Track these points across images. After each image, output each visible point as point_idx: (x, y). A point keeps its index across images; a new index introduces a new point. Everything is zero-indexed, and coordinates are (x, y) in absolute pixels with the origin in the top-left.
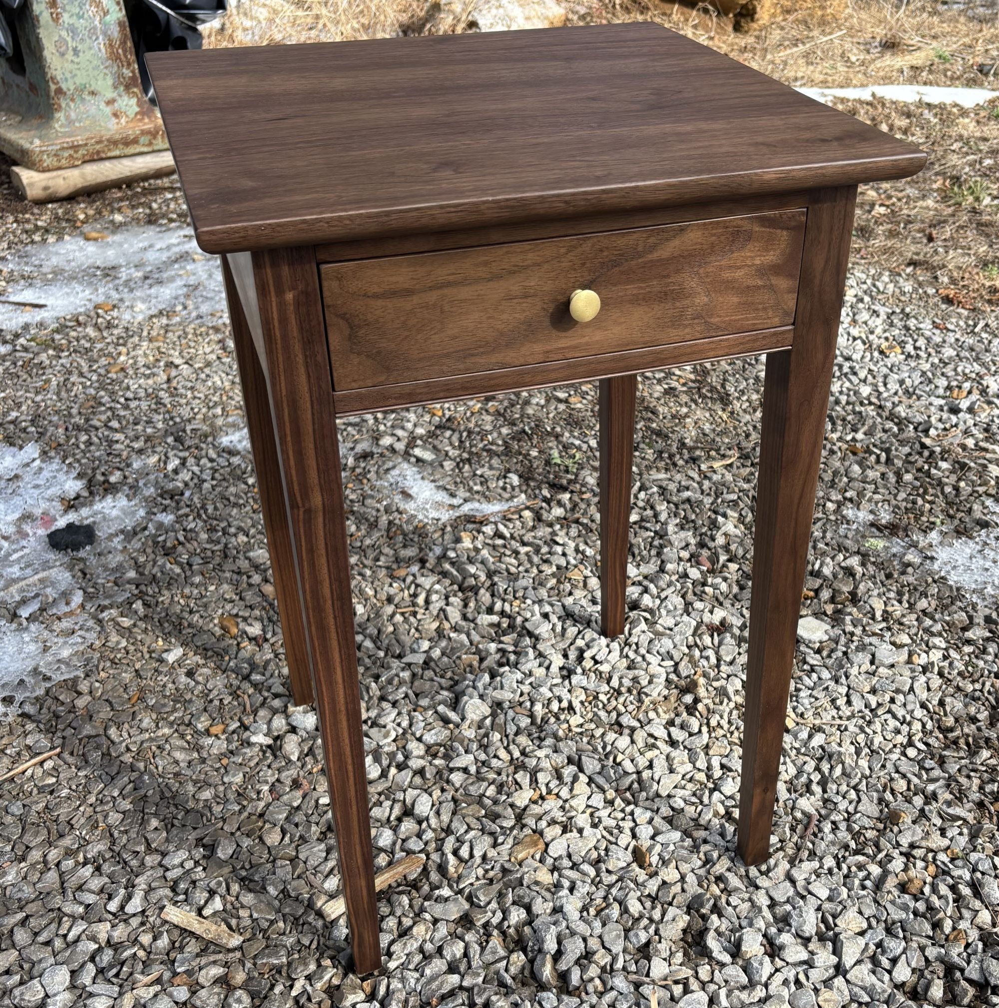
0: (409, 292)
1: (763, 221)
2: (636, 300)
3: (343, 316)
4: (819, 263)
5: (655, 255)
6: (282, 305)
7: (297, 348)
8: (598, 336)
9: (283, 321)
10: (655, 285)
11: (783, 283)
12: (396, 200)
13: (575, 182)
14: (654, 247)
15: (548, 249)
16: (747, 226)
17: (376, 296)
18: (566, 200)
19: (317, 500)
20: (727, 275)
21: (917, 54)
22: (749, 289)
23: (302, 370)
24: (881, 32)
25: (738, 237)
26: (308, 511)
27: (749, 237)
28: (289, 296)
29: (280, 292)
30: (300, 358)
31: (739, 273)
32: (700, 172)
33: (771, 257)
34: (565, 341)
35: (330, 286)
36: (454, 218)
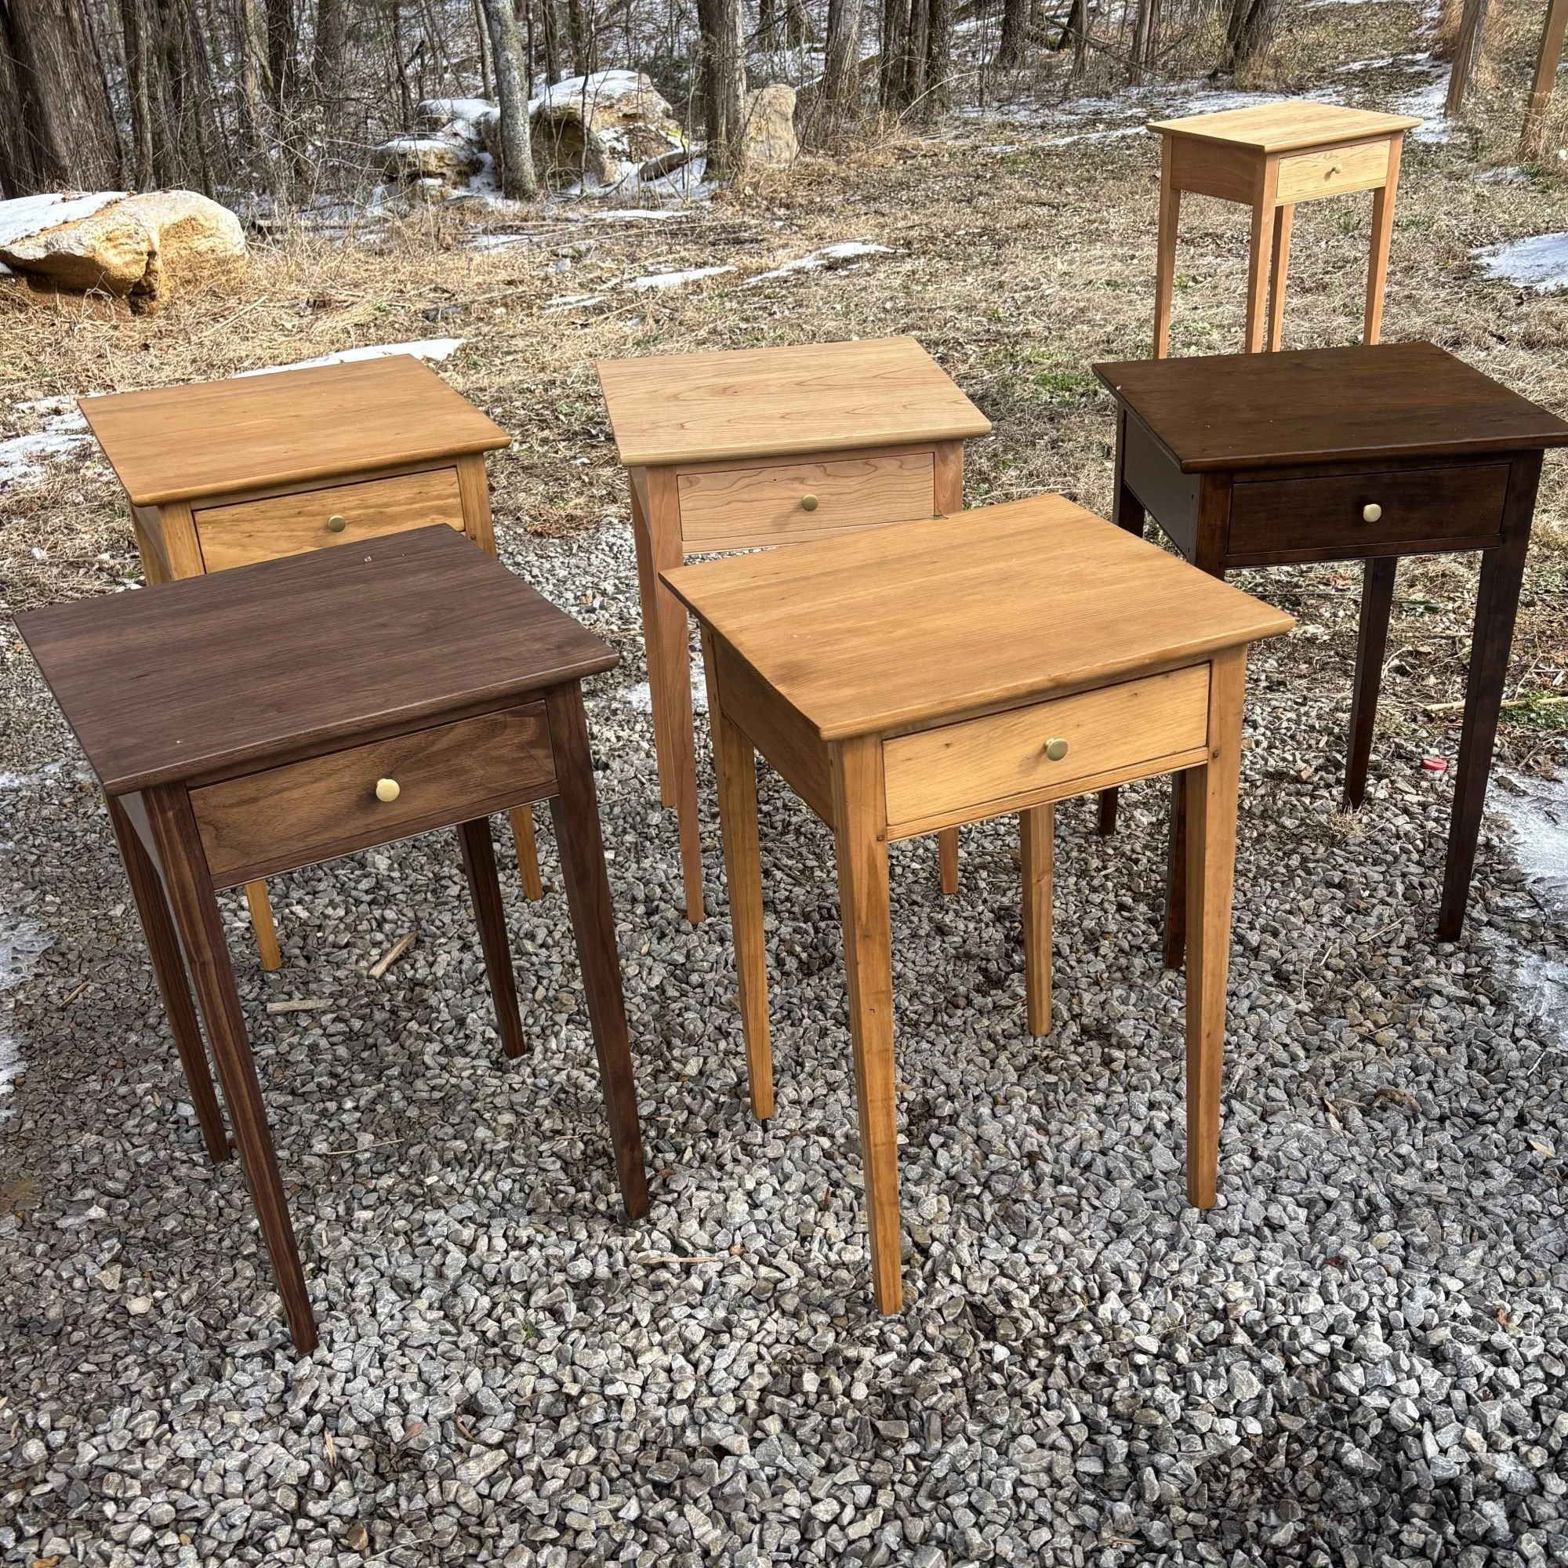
0: (255, 800)
1: (514, 714)
2: (427, 780)
3: (209, 823)
4: (564, 733)
5: (436, 748)
6: (165, 821)
7: (180, 848)
8: (401, 809)
9: (168, 831)
10: (441, 768)
11: (540, 753)
12: (236, 742)
13: (363, 711)
14: (432, 743)
15: (353, 755)
16: (500, 718)
17: (232, 806)
18: (358, 724)
19: (208, 955)
20: (494, 753)
21: (354, 310)
22: (514, 761)
23: (186, 863)
24: (306, 294)
25: (495, 728)
26: (203, 964)
27: (505, 726)
28: (170, 814)
29: (163, 811)
30: (183, 855)
31: (504, 751)
32: (452, 691)
33: (527, 736)
34: (377, 817)
35: (198, 805)
36: (279, 748)
